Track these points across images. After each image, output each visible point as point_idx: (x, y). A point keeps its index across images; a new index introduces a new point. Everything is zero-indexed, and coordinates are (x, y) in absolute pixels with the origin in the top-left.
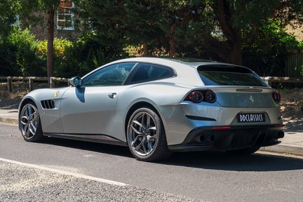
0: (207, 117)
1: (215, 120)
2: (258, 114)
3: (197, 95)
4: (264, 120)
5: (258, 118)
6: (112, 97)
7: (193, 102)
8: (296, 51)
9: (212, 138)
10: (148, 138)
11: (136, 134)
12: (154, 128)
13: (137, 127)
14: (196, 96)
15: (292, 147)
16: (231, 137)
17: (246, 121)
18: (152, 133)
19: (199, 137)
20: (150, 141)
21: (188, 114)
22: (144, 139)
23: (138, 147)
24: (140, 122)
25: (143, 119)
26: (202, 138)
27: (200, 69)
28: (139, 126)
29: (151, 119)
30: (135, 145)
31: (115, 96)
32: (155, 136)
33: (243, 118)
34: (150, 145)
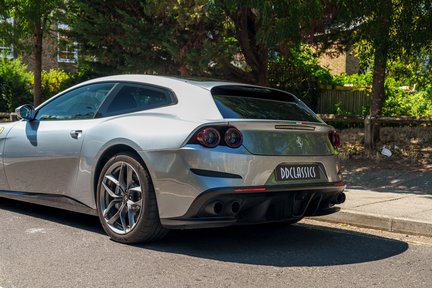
0: (226, 171)
1: (240, 177)
2: (309, 166)
3: (211, 135)
4: (318, 176)
5: (310, 173)
6: (75, 136)
7: (204, 146)
8: (329, 87)
9: (235, 207)
10: (129, 206)
11: (111, 198)
12: (138, 189)
13: (113, 187)
14: (209, 137)
15: (353, 215)
16: (265, 205)
17: (290, 178)
18: (135, 196)
19: (214, 205)
20: (132, 210)
21: (195, 167)
22: (123, 206)
23: (113, 219)
24: (117, 178)
25: (121, 174)
26: (218, 208)
27: (215, 92)
28: (115, 185)
29: (134, 173)
30: (109, 216)
31: (79, 136)
32: (140, 203)
33: (285, 173)
34: (131, 217)
